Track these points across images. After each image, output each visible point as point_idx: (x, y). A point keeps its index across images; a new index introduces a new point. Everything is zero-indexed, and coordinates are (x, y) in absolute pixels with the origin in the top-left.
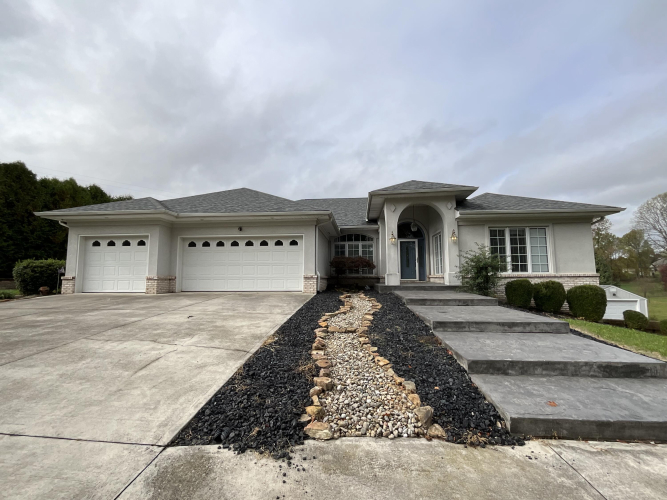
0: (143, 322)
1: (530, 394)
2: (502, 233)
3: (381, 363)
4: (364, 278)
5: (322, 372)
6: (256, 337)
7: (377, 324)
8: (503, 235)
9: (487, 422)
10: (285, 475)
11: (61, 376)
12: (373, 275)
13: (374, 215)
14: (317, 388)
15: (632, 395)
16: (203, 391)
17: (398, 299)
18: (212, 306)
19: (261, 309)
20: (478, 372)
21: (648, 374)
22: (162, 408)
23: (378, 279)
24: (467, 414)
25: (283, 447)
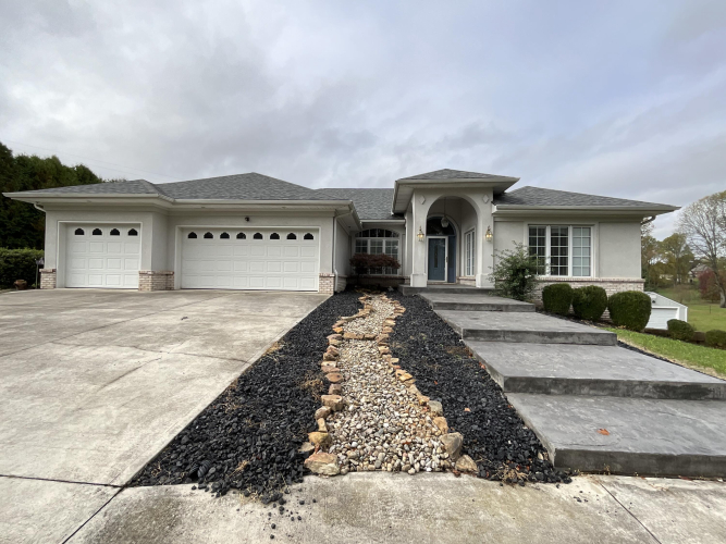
0: (127, 324)
1: (576, 419)
2: (542, 232)
3: (403, 378)
4: (387, 278)
5: (332, 388)
6: (258, 344)
7: (399, 331)
8: (544, 234)
9: (527, 453)
10: (274, 527)
11: (10, 389)
12: (398, 275)
13: (400, 208)
14: (324, 409)
15: (695, 421)
16: (185, 411)
17: (424, 302)
18: (211, 306)
19: (269, 311)
20: (515, 391)
21: (710, 396)
22: (128, 433)
23: (403, 280)
24: (503, 442)
25: (276, 487)
